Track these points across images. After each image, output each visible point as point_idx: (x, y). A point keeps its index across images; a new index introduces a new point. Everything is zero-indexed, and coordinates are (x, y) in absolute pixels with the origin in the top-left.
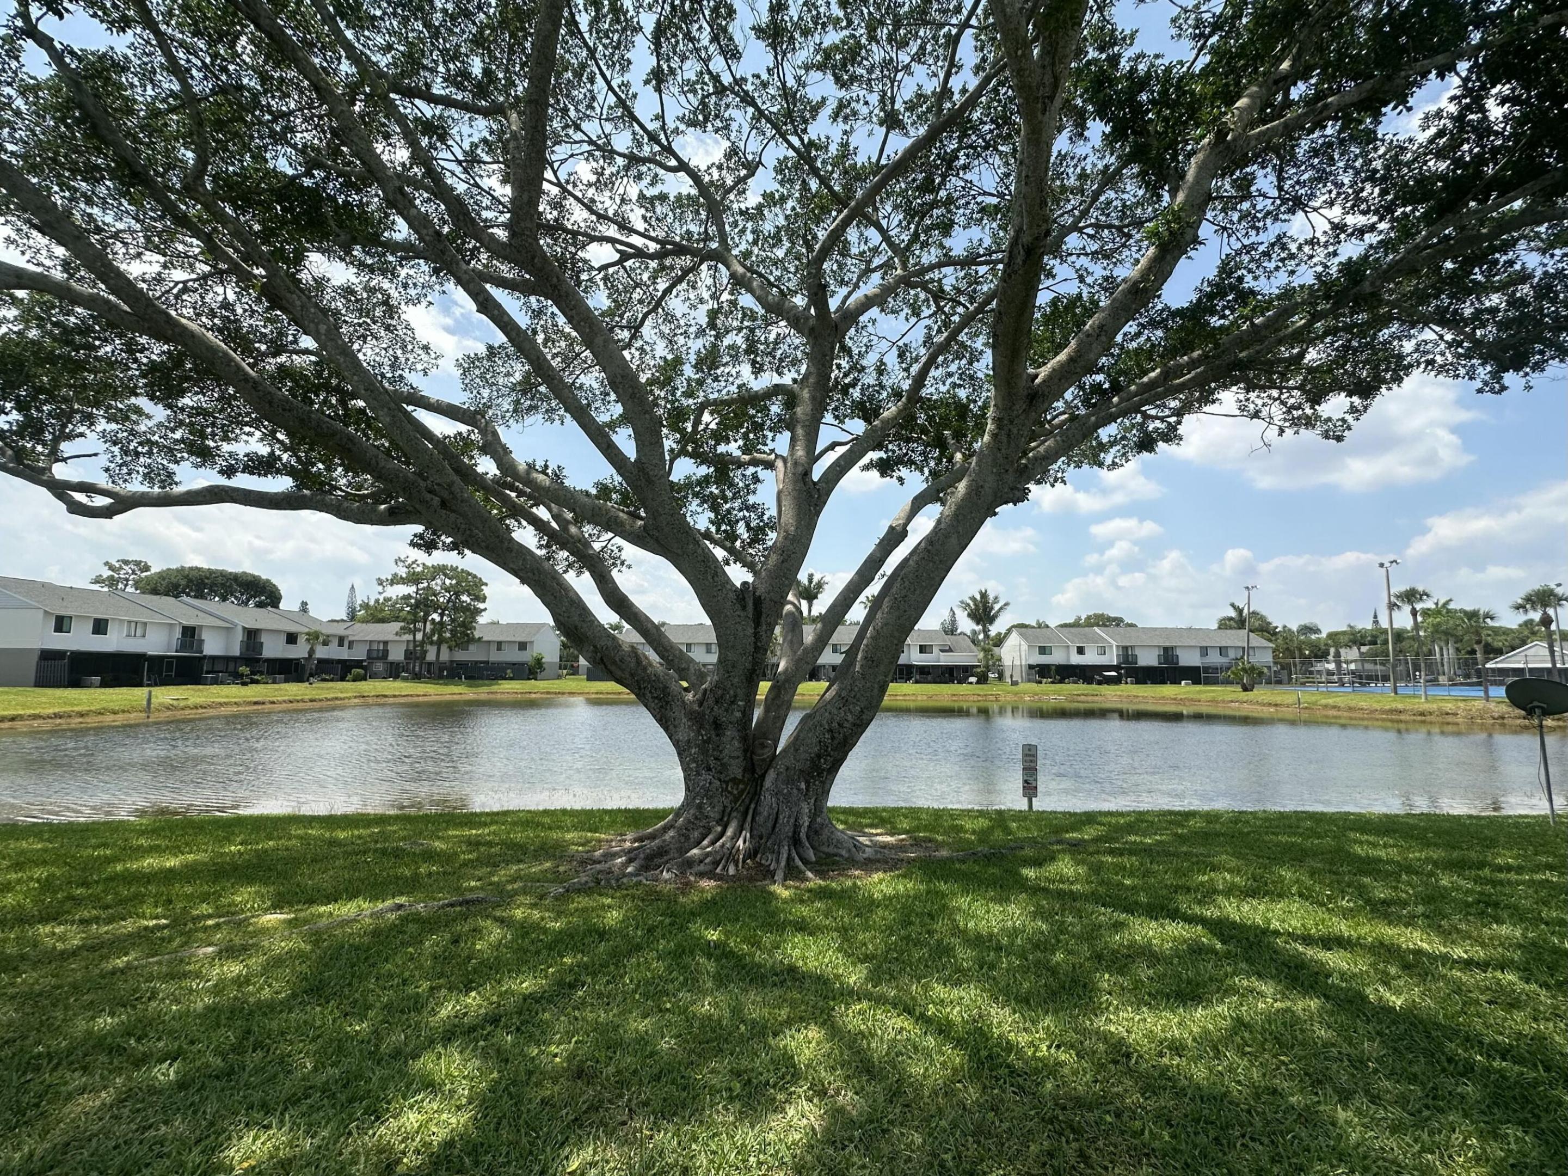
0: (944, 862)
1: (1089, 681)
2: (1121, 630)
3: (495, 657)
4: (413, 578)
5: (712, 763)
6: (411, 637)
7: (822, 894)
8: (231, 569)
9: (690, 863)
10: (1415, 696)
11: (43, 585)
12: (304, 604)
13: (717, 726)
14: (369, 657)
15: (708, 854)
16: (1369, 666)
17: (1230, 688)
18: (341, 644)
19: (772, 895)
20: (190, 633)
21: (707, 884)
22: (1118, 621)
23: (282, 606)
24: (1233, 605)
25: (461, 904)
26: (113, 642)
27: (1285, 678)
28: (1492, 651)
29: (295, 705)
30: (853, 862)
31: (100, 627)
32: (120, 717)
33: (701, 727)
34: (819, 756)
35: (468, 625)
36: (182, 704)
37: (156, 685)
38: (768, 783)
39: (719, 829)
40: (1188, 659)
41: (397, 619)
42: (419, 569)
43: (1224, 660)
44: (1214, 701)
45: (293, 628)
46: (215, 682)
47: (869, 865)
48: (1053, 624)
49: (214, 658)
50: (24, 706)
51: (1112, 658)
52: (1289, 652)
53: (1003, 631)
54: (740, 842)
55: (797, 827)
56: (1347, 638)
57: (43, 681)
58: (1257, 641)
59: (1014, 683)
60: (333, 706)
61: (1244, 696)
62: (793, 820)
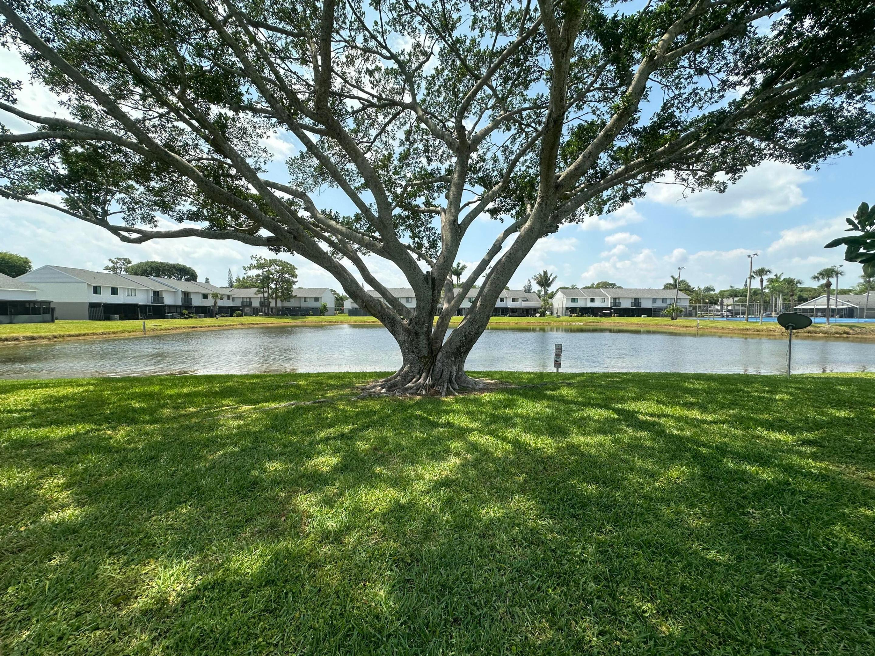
1: (595, 315)
2: (613, 290)
3: (303, 305)
4: (261, 266)
5: (415, 349)
6: (262, 295)
8: (172, 262)
9: (407, 389)
10: (756, 322)
11: (84, 271)
12: (207, 279)
13: (417, 334)
14: (243, 305)
15: (414, 386)
16: (737, 308)
17: (665, 319)
18: (229, 299)
19: (441, 400)
20: (157, 294)
22: (613, 285)
23: (198, 280)
24: (672, 277)
25: (317, 403)
26: (121, 299)
27: (694, 313)
28: (802, 300)
29: (211, 328)
30: (474, 389)
31: (114, 291)
32: (132, 334)
33: (410, 334)
34: (460, 347)
35: (289, 289)
36: (159, 328)
38: (438, 358)
39: (418, 376)
40: (646, 304)
41: (254, 286)
42: (263, 261)
43: (665, 305)
44: (657, 325)
45: (206, 291)
46: (172, 317)
48: (580, 286)
49: (170, 306)
50: (87, 329)
51: (608, 304)
52: (698, 301)
53: (554, 291)
54: (427, 381)
55: (451, 376)
56: (727, 293)
57: (93, 317)
58: (681, 295)
59: (558, 317)
60: (229, 328)
61: (672, 322)
62: (449, 373)
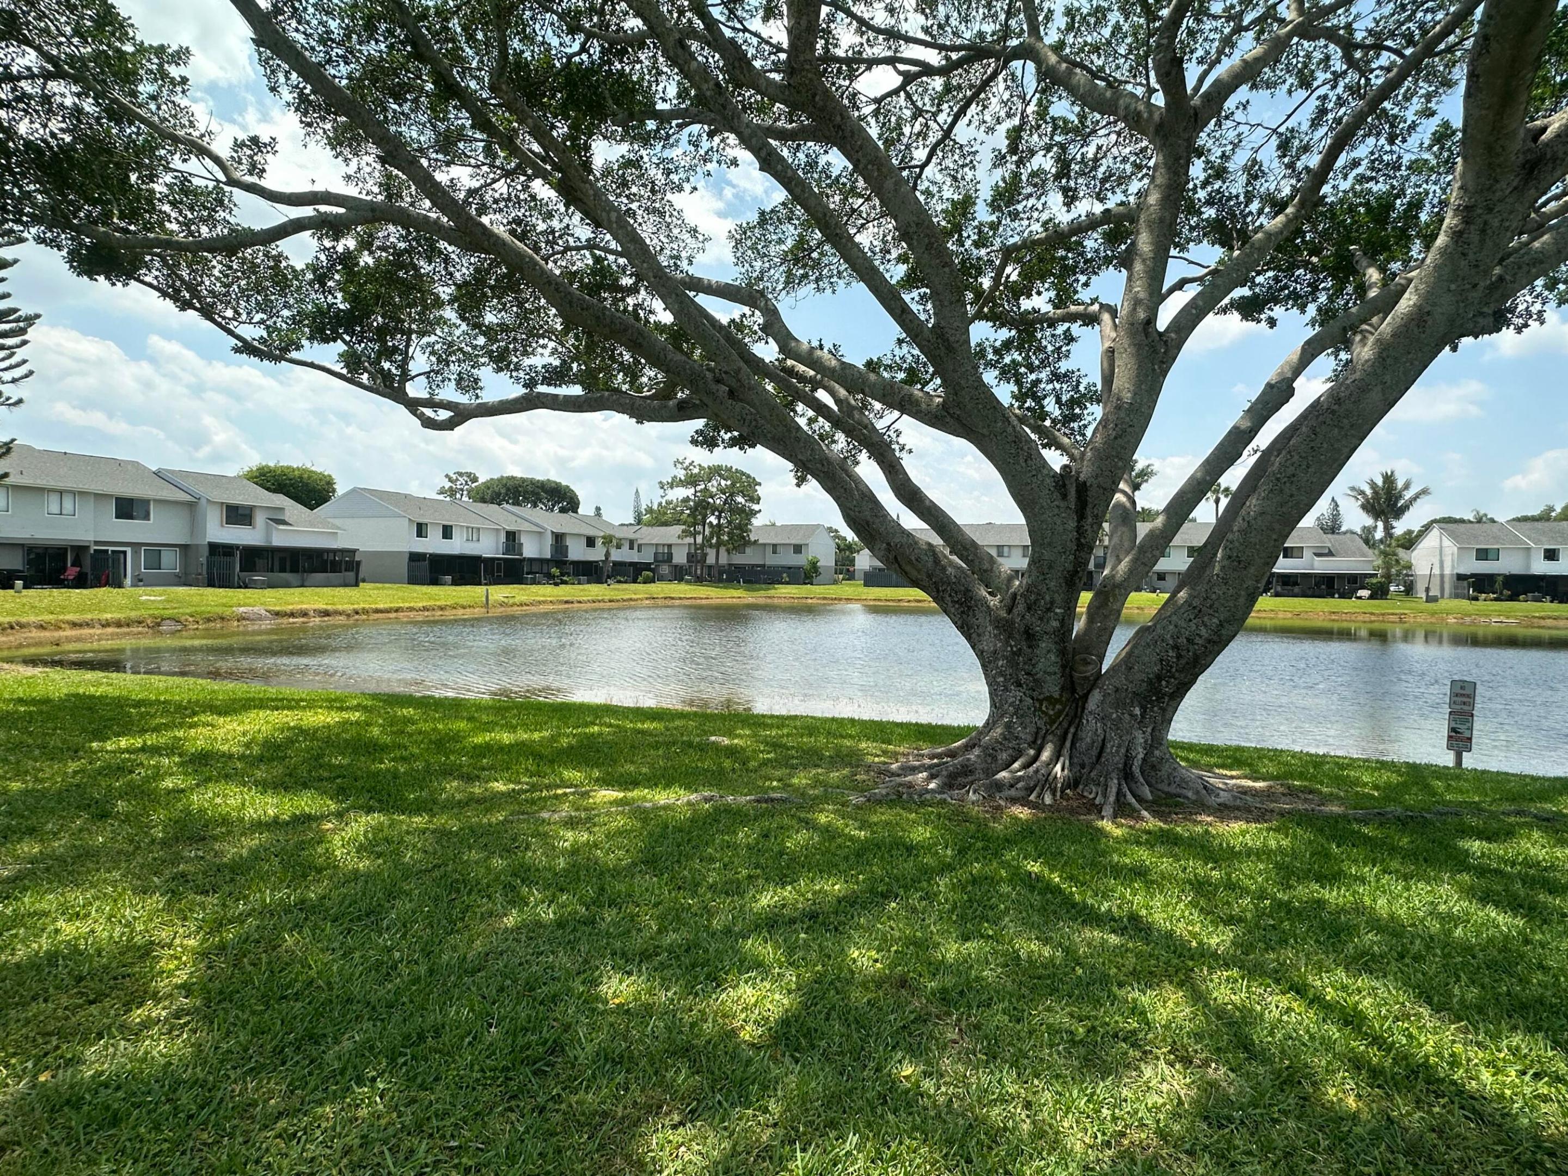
0: (1335, 819)
1: (1562, 597)
3: (772, 560)
4: (691, 481)
5: (1023, 677)
6: (691, 540)
7: (1167, 840)
8: (540, 477)
9: (999, 786)
11: (406, 496)
12: (598, 509)
13: (1030, 636)
14: (656, 560)
15: (1020, 779)
18: (631, 548)
19: (1101, 831)
20: (511, 536)
21: (1022, 813)
23: (580, 511)
25: (766, 801)
26: (457, 546)
29: (596, 605)
30: (1204, 808)
31: (447, 532)
32: (468, 611)
33: (1010, 636)
34: (1159, 678)
35: (744, 527)
36: (511, 601)
37: (490, 584)
38: (1091, 705)
39: (1032, 752)
41: (678, 522)
42: (696, 471)
45: (591, 532)
46: (534, 582)
47: (1225, 811)
48: (1502, 518)
49: (531, 560)
50: (404, 600)
53: (1416, 528)
54: (1058, 768)
55: (1128, 759)
57: (414, 580)
59: (1432, 599)
60: (629, 605)
62: (1123, 750)
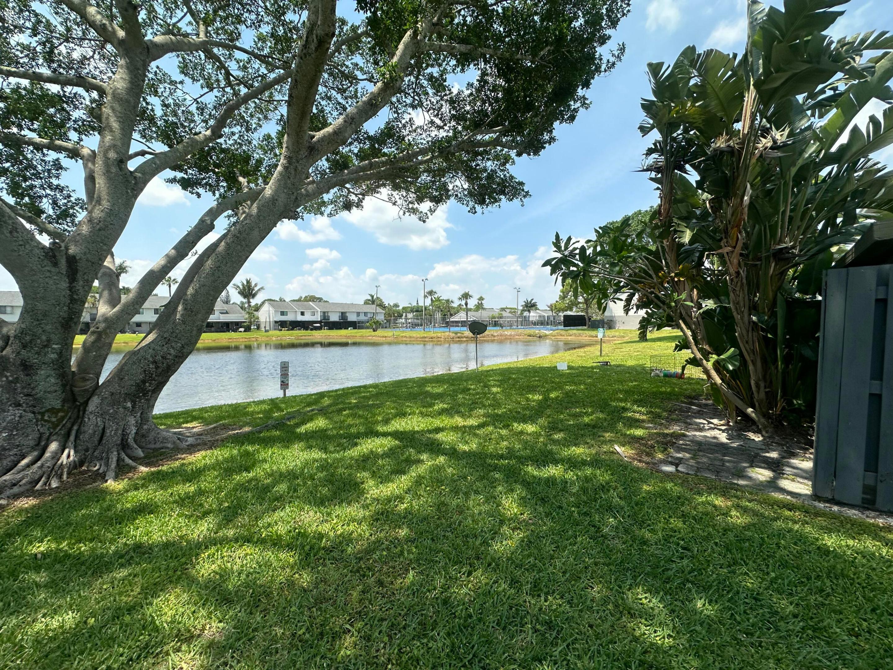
0: (248, 434)
1: (306, 328)
2: (322, 303)
13: (27, 367)
15: (24, 477)
16: (416, 320)
17: (368, 330)
19: (106, 490)
22: (320, 299)
24: (370, 294)
27: (388, 325)
30: (179, 450)
34: (144, 382)
38: (92, 407)
39: (36, 452)
40: (352, 318)
43: (366, 318)
44: (362, 336)
51: (318, 318)
52: (390, 315)
53: (259, 303)
54: (64, 457)
55: (124, 436)
56: (409, 309)
58: (379, 310)
59: (266, 331)
61: (373, 333)
62: (120, 432)
